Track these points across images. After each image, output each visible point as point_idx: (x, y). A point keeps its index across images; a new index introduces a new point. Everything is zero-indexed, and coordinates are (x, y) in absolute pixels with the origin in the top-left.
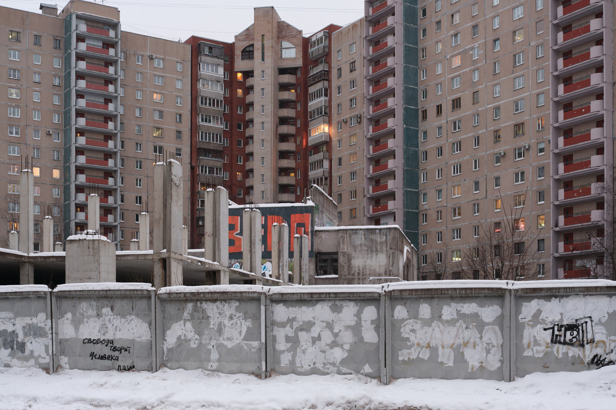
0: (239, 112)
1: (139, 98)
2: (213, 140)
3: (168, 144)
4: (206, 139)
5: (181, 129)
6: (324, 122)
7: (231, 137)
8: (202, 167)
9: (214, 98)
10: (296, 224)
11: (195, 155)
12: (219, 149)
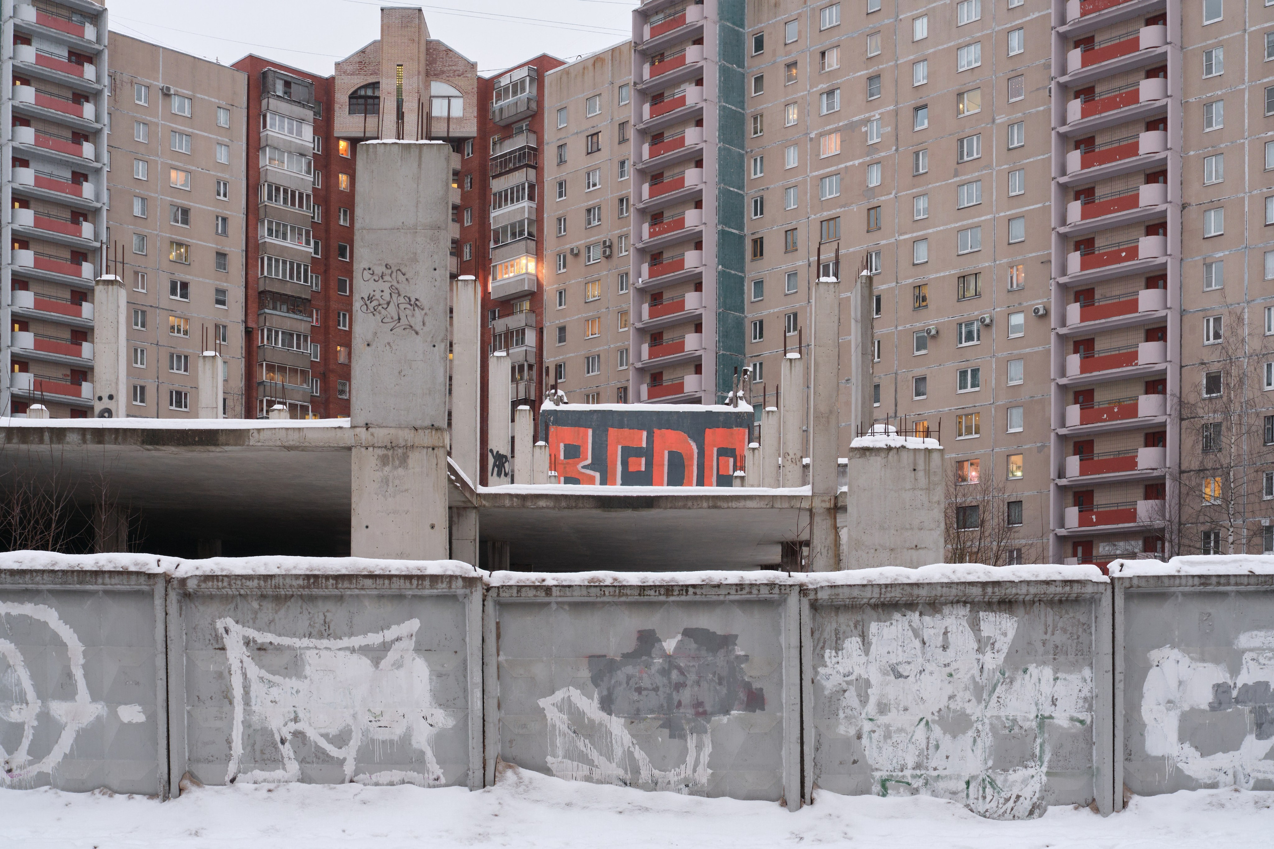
0: (342, 223)
1: (140, 177)
2: (291, 277)
3: (201, 279)
4: (277, 273)
5: (226, 250)
6: (527, 252)
7: (326, 272)
8: (269, 331)
9: (294, 188)
10: (715, 449)
11: (253, 306)
12: (303, 296)
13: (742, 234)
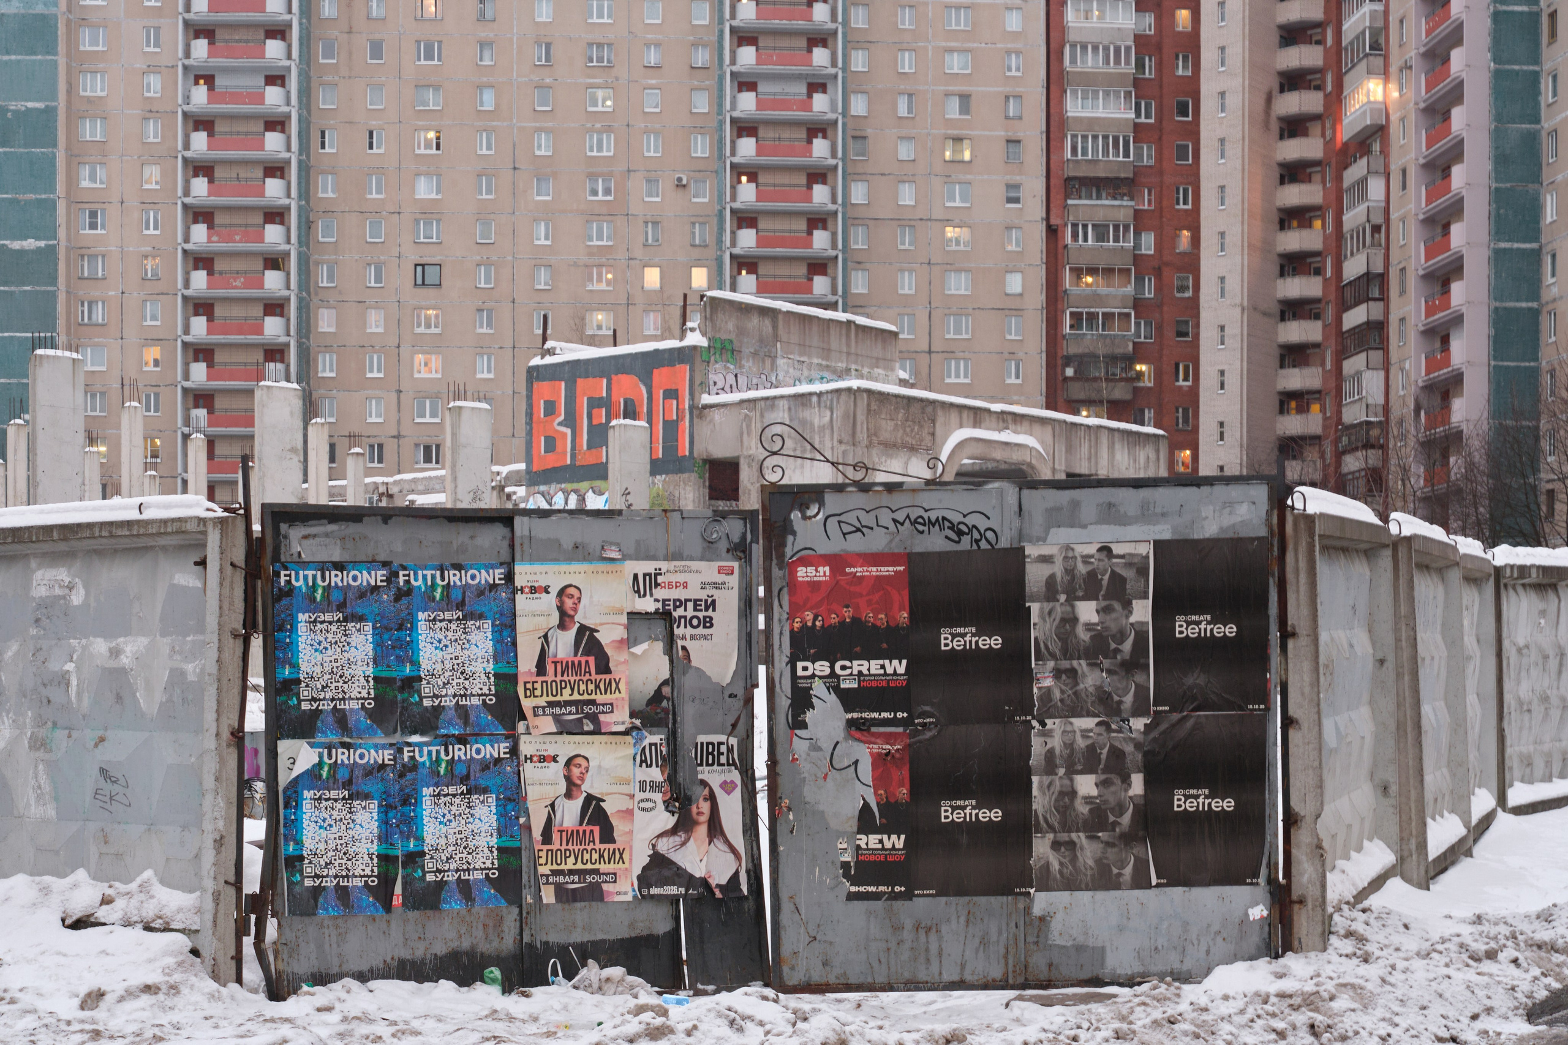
0: (1180, 72)
1: (907, 70)
2: (1106, 152)
3: (986, 177)
4: (1085, 153)
5: (1020, 135)
6: (1370, 72)
7: (1160, 139)
8: (1075, 226)
9: (1106, 42)
10: (661, 392)
11: (1056, 198)
12: (1123, 175)
13: (1535, 8)
